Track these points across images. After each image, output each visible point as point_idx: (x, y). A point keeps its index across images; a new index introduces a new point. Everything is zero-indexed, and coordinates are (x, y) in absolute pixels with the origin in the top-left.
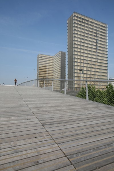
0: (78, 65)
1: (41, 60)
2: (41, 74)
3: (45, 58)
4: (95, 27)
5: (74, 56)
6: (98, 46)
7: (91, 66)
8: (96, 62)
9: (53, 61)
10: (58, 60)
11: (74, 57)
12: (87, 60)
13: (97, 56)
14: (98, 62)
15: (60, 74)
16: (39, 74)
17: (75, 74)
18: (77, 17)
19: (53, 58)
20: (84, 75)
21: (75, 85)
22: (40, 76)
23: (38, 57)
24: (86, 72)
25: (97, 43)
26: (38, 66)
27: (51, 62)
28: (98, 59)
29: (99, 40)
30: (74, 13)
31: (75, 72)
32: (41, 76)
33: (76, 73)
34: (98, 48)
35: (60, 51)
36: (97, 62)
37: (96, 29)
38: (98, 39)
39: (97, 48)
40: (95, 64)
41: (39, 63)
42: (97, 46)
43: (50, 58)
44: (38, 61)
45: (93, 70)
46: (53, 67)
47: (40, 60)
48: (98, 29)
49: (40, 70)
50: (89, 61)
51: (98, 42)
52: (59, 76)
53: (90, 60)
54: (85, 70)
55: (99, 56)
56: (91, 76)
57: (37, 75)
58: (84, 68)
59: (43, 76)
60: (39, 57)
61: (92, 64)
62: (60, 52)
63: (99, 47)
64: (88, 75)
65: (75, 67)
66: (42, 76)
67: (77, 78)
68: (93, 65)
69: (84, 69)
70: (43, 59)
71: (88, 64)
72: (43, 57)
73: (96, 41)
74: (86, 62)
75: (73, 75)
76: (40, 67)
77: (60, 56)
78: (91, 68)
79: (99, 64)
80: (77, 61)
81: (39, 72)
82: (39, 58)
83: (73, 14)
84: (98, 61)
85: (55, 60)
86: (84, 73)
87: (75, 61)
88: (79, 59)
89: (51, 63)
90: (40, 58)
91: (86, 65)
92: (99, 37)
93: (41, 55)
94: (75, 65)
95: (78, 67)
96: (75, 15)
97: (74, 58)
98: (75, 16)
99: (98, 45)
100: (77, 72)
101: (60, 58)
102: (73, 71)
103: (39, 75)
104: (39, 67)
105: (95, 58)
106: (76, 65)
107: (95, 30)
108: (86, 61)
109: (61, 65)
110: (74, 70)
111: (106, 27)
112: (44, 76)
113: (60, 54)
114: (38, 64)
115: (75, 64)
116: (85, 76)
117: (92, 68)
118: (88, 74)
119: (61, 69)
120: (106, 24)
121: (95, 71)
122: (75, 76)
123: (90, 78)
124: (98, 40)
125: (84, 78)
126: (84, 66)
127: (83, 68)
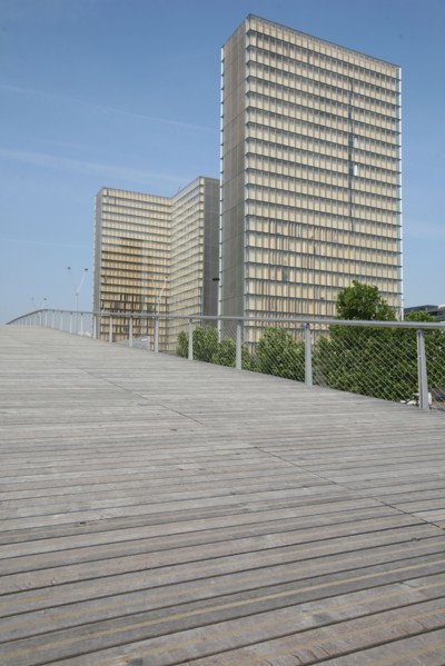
0: (266, 246)
1: (114, 218)
2: (111, 281)
3: (133, 205)
4: (346, 78)
5: (249, 210)
6: (357, 163)
7: (322, 250)
8: (346, 232)
9: (169, 221)
10: (191, 216)
11: (246, 213)
12: (303, 225)
13: (351, 204)
14: (357, 234)
15: (201, 284)
16: (102, 281)
17: (251, 284)
18: (259, 35)
19: (169, 207)
20: (292, 290)
21: (251, 332)
22: (108, 289)
23: (99, 204)
24: (298, 274)
25: (350, 148)
26: (98, 243)
27: (162, 224)
28: (357, 219)
29: (361, 138)
30: (250, 17)
31: (252, 275)
32: (112, 289)
33: (256, 280)
34: (356, 173)
35: (201, 177)
36: (352, 233)
37: (346, 86)
38: (357, 131)
39: (351, 171)
40: (340, 242)
41: (104, 232)
42: (350, 163)
43: (155, 208)
44: (99, 220)
45: (334, 267)
46: (168, 252)
47: (109, 217)
48: (356, 90)
49: (108, 265)
50: (315, 227)
51: (356, 144)
52: (197, 293)
53: (317, 223)
54: (296, 269)
55: (362, 207)
56: (323, 295)
57: (96, 288)
58: (292, 258)
59: (123, 290)
60: (105, 201)
61: (328, 243)
62: (202, 182)
63: (361, 166)
64: (311, 291)
65: (252, 257)
66: (119, 290)
67: (259, 303)
68: (334, 244)
69: (292, 265)
70: (121, 211)
71: (310, 241)
72: (121, 203)
73: (346, 143)
74: (298, 234)
75: (241, 288)
76: (109, 249)
77: (202, 199)
78: (323, 257)
79: (358, 242)
80: (259, 230)
81: (103, 272)
82: (105, 208)
83: (244, 23)
84: (357, 230)
85: (181, 215)
86: (292, 280)
87: (252, 228)
88: (271, 220)
89: (162, 232)
90: (107, 204)
91: (298, 245)
92: (362, 124)
93: (111, 193)
94: (252, 248)
95: (266, 256)
96: (253, 27)
97: (249, 216)
98: (251, 33)
99: (356, 158)
100: (259, 277)
101: (202, 207)
102: (241, 273)
103: (103, 289)
104: (104, 248)
105: (340, 217)
106: (256, 248)
107: (345, 92)
108: (299, 229)
109: (205, 240)
110: (248, 268)
111: (395, 80)
112: (128, 291)
113: (202, 190)
114: (99, 236)
115: (252, 241)
116: (297, 292)
117: (328, 258)
118: (311, 285)
119: (205, 257)
120: (394, 66)
121: (340, 274)
122: (251, 292)
123: (317, 300)
124: (356, 136)
125: (292, 303)
126: (291, 253)
127: (286, 259)
